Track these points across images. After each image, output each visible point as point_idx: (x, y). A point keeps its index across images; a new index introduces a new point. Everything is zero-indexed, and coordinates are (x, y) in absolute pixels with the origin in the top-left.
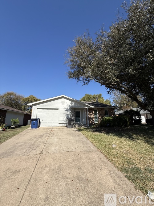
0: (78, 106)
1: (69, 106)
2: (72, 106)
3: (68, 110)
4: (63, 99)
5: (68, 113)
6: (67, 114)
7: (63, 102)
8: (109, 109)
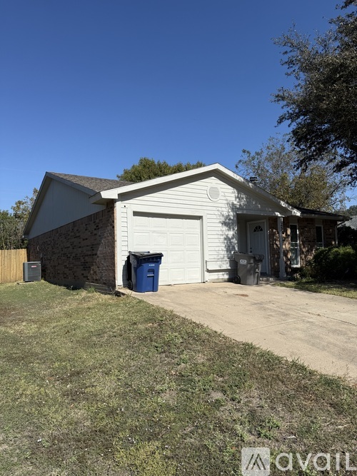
0: (258, 209)
1: (233, 207)
2: (241, 208)
3: (229, 223)
4: (213, 182)
5: (231, 233)
6: (227, 238)
7: (214, 193)
8: (325, 222)
